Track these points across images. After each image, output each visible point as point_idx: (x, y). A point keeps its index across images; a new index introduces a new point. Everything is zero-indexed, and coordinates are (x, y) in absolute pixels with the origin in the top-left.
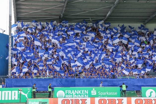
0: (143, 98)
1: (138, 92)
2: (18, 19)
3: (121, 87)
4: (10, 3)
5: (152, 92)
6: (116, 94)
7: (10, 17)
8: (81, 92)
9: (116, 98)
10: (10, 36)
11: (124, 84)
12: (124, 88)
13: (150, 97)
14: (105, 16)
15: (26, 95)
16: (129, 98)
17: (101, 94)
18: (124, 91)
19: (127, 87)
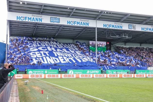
0: (67, 74)
1: (66, 72)
2: (11, 35)
3: (59, 69)
4: (7, 28)
5: (72, 72)
6: (56, 72)
7: (7, 35)
8: (40, 72)
9: (55, 74)
10: (7, 45)
11: (60, 68)
12: (60, 70)
13: (71, 74)
14: (55, 36)
15: (14, 73)
16: (61, 74)
17: (49, 73)
18: (60, 72)
19: (61, 69)
